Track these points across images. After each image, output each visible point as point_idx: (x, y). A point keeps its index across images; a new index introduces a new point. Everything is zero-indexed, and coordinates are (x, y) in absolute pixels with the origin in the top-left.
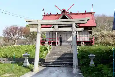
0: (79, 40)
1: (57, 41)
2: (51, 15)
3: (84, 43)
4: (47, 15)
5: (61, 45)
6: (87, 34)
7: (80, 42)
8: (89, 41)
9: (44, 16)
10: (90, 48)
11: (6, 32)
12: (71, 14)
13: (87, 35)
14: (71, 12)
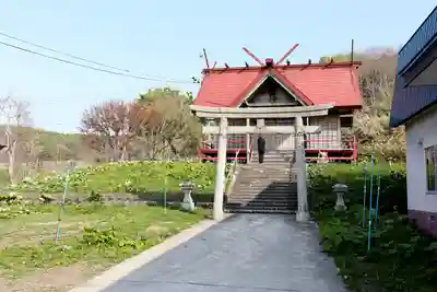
0: (313, 147)
1: (249, 150)
2: (227, 70)
3: (324, 154)
4: (214, 71)
5: (261, 161)
6: (336, 129)
7: (315, 153)
8: (340, 149)
9: (206, 72)
10: (344, 168)
11: (92, 123)
12: (288, 66)
13: (335, 133)
14: (288, 63)
